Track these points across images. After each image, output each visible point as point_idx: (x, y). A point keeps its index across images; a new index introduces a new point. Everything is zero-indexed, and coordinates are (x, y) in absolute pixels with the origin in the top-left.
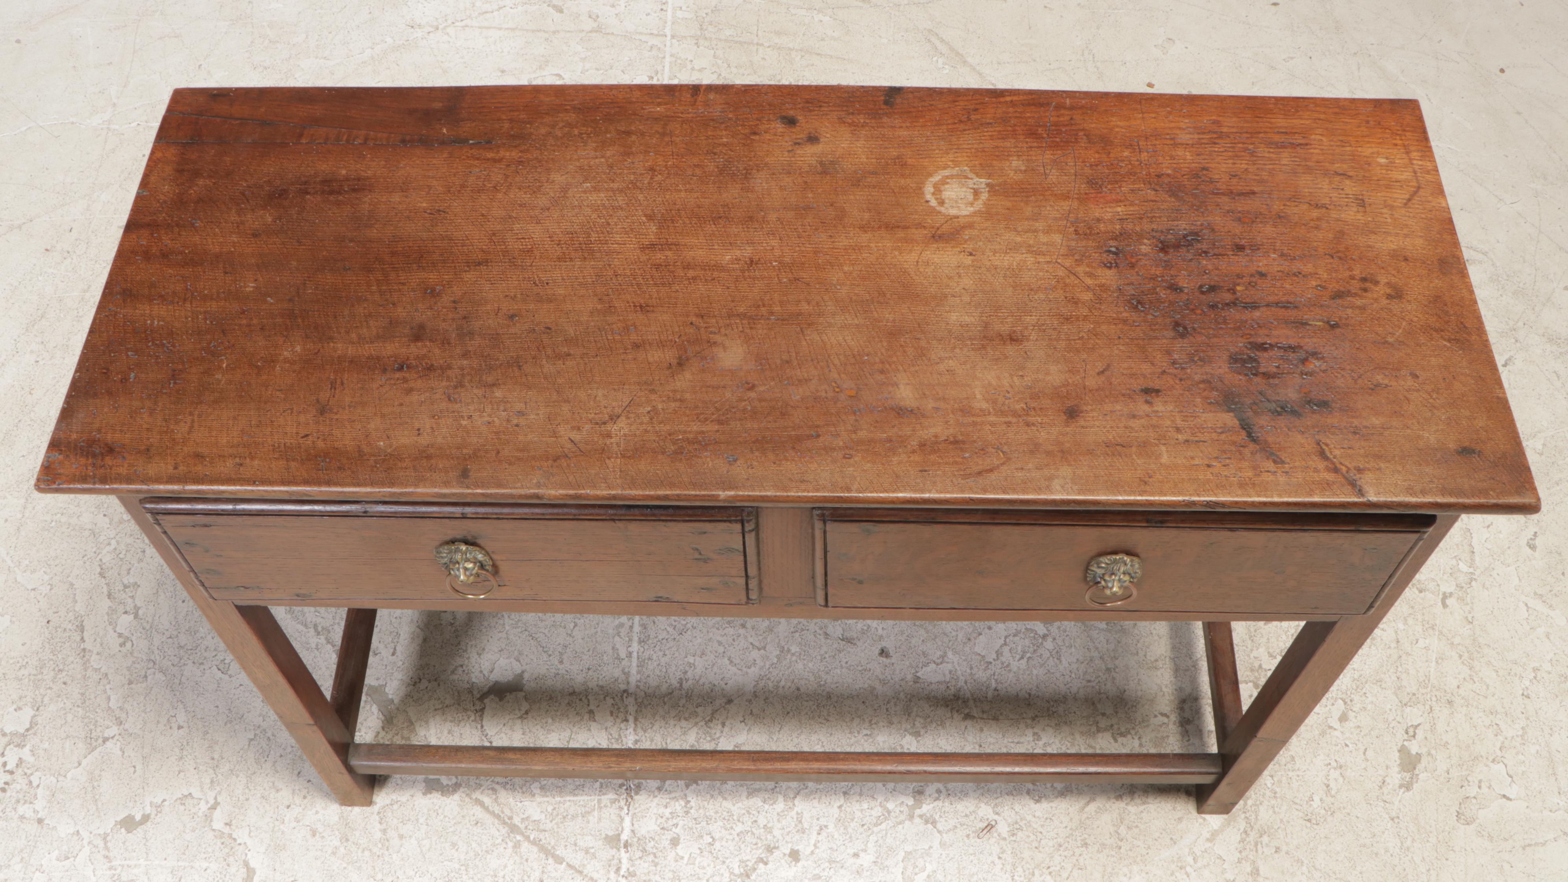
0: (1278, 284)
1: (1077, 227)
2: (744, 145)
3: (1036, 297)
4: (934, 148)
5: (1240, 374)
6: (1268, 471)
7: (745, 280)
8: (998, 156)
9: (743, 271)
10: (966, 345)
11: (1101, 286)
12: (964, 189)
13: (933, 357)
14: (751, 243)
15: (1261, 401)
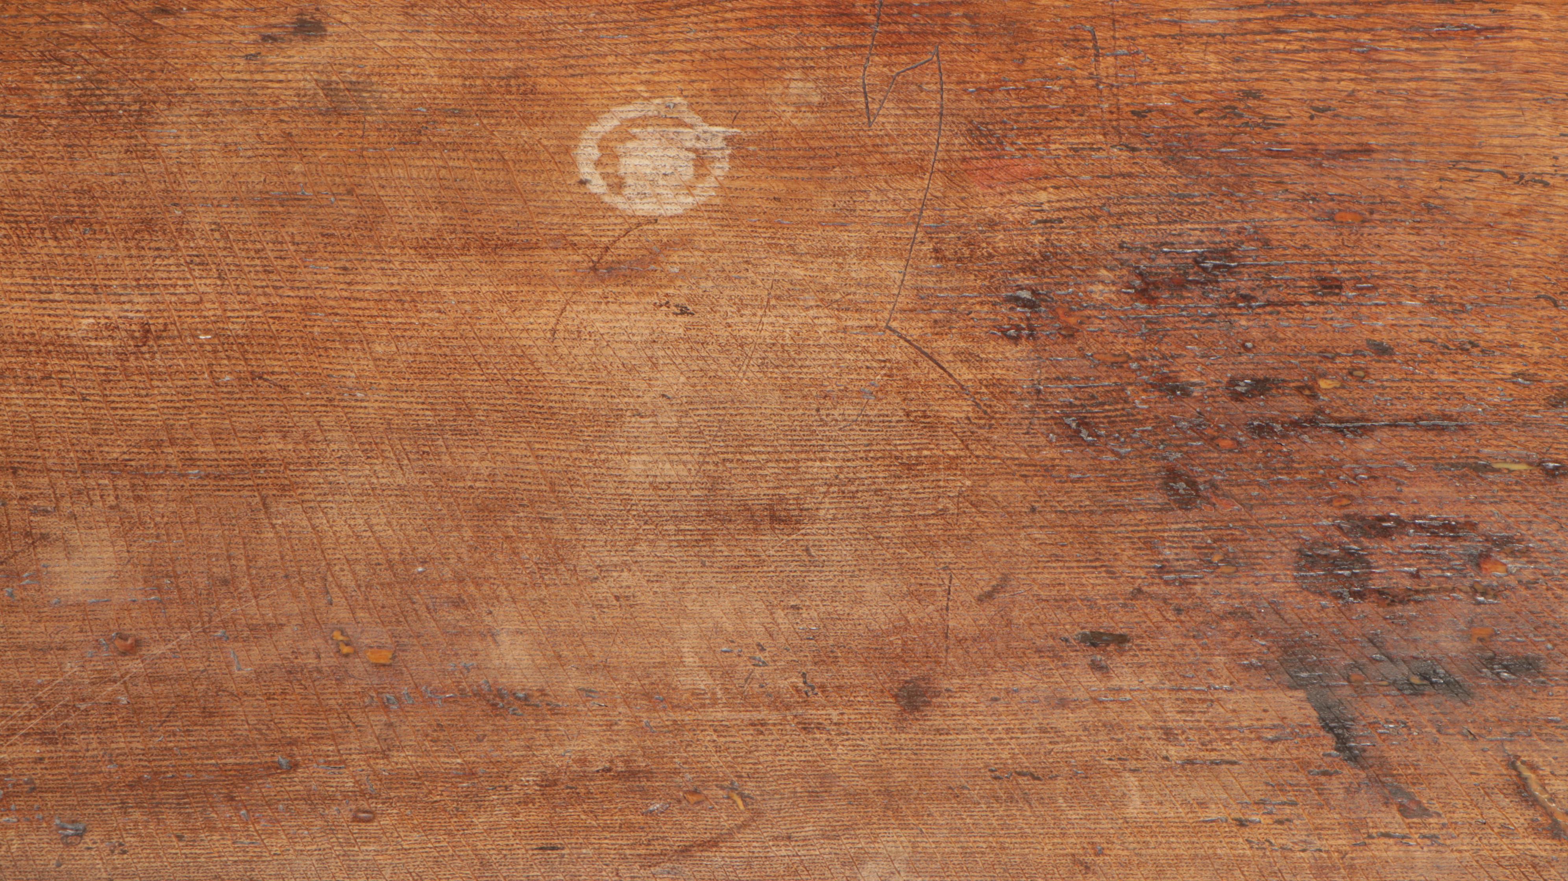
0: (1421, 373)
1: (941, 241)
2: (137, 39)
3: (836, 413)
4: (604, 50)
5: (1322, 594)
6: (1387, 835)
7: (128, 378)
8: (756, 70)
9: (122, 356)
10: (664, 534)
11: (993, 383)
12: (672, 152)
13: (584, 563)
14: (144, 285)
15: (1373, 661)
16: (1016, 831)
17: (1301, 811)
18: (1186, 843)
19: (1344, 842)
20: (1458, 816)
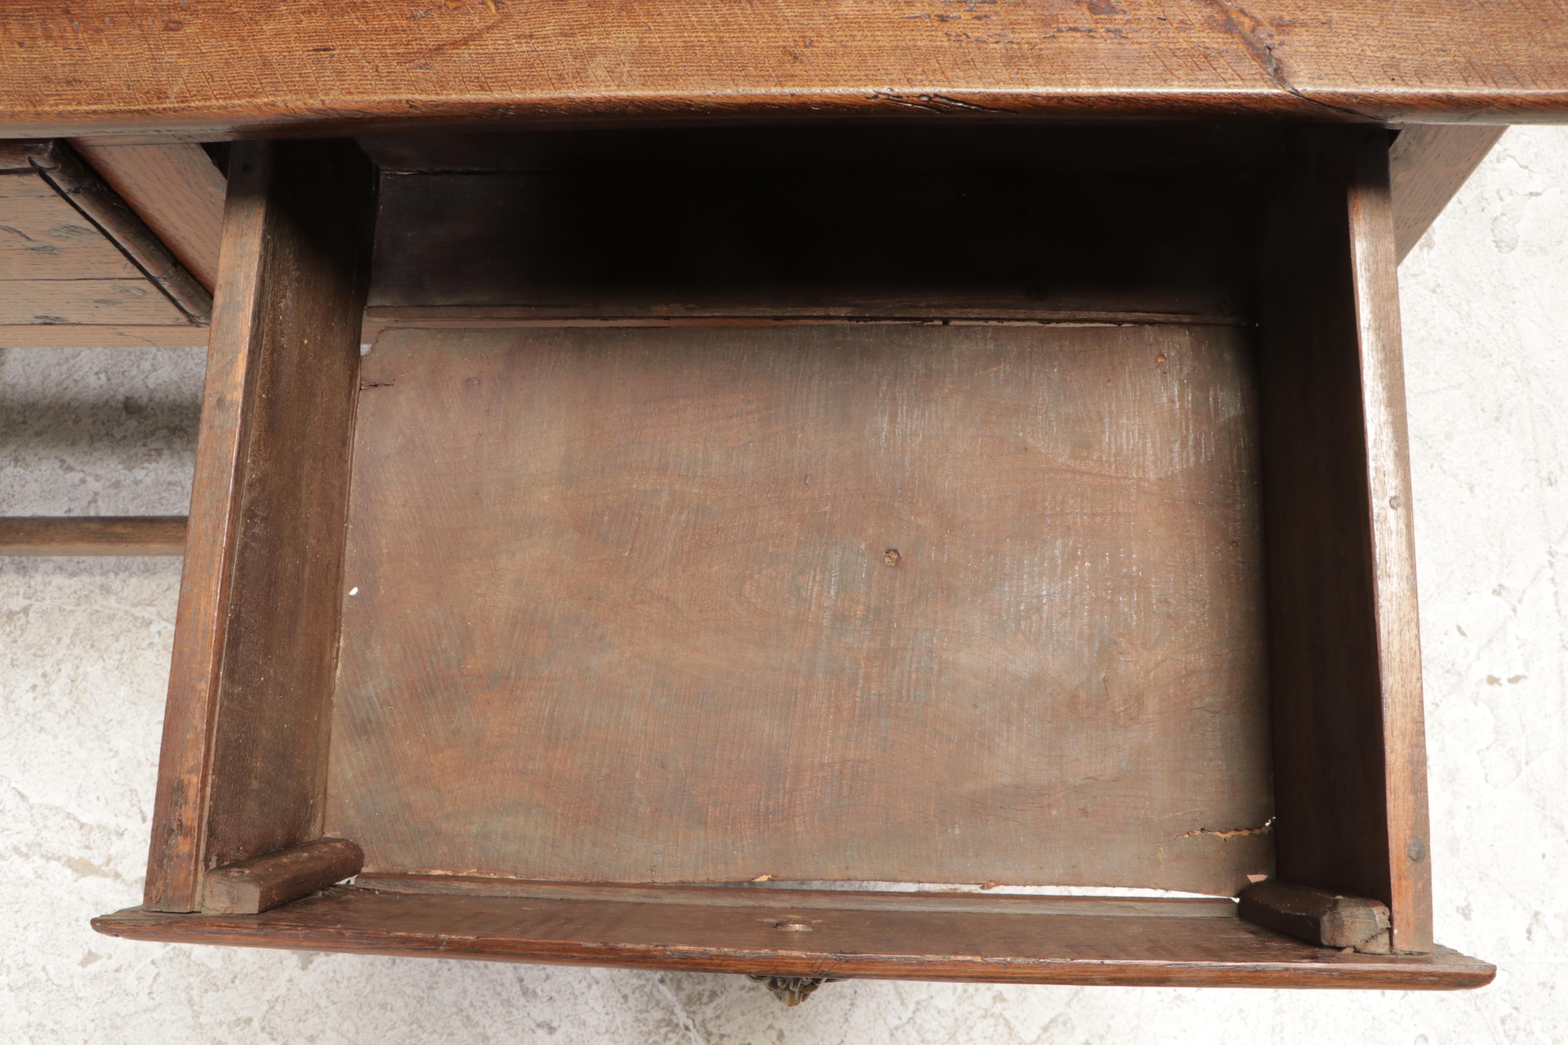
16: (736, 27)
17: (999, 9)
18: (889, 36)
19: (1035, 35)
20: (1143, 13)
